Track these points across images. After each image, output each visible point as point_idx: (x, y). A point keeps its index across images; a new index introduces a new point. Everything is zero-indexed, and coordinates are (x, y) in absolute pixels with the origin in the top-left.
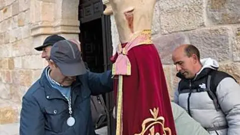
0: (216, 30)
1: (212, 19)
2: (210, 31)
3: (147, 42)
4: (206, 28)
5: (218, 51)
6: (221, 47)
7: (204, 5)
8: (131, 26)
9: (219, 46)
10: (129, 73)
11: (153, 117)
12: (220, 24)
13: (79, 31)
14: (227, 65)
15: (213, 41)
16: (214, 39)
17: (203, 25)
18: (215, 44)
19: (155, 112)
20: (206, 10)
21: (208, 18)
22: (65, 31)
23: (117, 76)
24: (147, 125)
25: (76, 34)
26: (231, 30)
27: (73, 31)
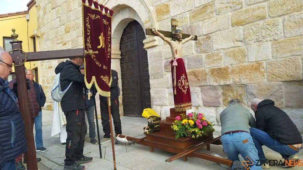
0: (198, 56)
1: (197, 51)
2: (196, 56)
3: (181, 58)
4: (194, 55)
5: (199, 64)
6: (200, 62)
7: (193, 45)
8: (176, 53)
9: (199, 62)
10: (177, 65)
11: (183, 76)
13: (120, 57)
14: (203, 69)
15: (197, 60)
16: (198, 59)
17: (193, 54)
18: (198, 61)
19: (184, 75)
20: (194, 47)
21: (195, 50)
22: (113, 57)
23: (174, 66)
24: (182, 78)
25: (119, 59)
26: (204, 55)
27: (117, 57)
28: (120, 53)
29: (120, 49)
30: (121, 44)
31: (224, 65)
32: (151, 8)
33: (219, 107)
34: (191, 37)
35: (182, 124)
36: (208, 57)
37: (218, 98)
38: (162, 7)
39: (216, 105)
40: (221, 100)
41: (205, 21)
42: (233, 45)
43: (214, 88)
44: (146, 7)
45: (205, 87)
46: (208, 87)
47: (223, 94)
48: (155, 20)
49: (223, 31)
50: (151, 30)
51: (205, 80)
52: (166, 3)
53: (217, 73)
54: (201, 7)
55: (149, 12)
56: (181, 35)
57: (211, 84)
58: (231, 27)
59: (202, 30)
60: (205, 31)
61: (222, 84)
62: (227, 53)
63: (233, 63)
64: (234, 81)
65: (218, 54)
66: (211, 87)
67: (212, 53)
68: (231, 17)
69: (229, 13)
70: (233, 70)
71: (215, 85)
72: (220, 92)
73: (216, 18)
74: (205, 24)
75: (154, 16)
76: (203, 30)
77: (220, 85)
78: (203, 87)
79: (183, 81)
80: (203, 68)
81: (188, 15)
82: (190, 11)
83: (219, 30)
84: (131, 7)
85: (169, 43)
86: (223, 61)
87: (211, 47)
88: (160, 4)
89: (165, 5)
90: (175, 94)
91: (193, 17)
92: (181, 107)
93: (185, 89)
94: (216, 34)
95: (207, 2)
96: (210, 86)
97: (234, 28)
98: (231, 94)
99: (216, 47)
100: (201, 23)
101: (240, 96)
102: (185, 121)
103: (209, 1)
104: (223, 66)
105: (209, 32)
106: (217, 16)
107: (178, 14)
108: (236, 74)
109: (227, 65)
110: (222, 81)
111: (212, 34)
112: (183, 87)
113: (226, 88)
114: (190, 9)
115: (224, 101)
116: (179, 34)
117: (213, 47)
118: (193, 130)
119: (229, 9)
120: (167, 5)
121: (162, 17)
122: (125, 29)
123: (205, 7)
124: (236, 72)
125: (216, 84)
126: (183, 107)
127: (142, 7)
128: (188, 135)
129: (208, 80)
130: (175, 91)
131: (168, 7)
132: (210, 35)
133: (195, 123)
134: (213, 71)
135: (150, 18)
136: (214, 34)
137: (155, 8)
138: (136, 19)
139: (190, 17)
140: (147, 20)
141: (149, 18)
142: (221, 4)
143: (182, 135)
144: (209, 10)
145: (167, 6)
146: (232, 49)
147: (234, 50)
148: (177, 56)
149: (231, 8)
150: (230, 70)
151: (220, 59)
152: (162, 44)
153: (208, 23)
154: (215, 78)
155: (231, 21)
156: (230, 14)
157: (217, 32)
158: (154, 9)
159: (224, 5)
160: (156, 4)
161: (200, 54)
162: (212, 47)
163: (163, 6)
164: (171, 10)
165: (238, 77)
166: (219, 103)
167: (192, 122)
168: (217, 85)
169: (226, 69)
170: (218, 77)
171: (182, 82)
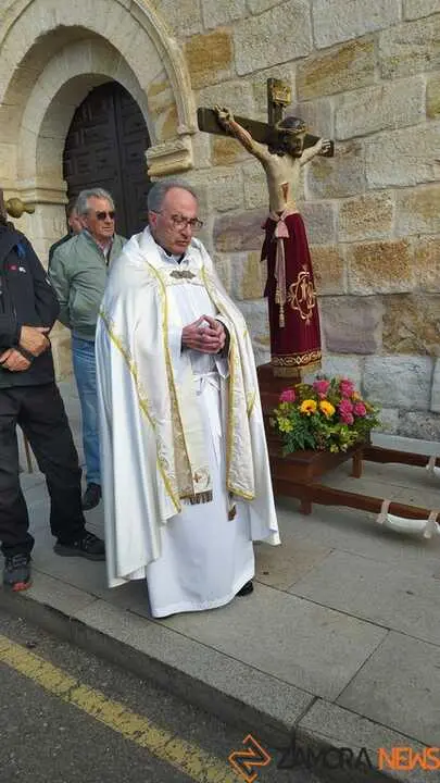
0: (320, 205)
1: (315, 190)
2: (313, 205)
8: (285, 196)
9: (321, 224)
10: (287, 236)
11: (303, 270)
12: (324, 197)
14: (331, 247)
17: (303, 198)
19: (305, 267)
20: (308, 180)
21: (310, 189)
22: (45, 199)
23: (279, 239)
24: (301, 276)
25: (62, 204)
26: (336, 205)
27: (57, 200)
28: (64, 185)
29: (66, 175)
30: (66, 156)
31: (396, 235)
32: (172, 42)
33: (370, 354)
34: (319, 145)
35: (302, 414)
36: (349, 209)
37: (370, 329)
38: (209, 41)
39: (364, 350)
40: (377, 336)
41: (346, 94)
42: (426, 175)
43: (360, 301)
44: (154, 37)
45: (335, 299)
46: (343, 299)
47: (385, 319)
48: (185, 84)
49: (400, 132)
50: (215, 113)
51: (337, 278)
52: (222, 30)
53: (373, 259)
54: (335, 50)
55: (165, 55)
56: (301, 137)
57: (354, 289)
58: (423, 118)
59: (335, 124)
60: (342, 129)
61: (384, 290)
62: (406, 199)
63: (423, 231)
64: (421, 284)
65: (379, 201)
66: (352, 299)
67: (362, 198)
68: (427, 88)
69: (422, 76)
70: (422, 251)
71: (364, 293)
72: (377, 313)
73: (380, 87)
74: (346, 106)
75: (183, 72)
76: (339, 126)
77: (378, 294)
78: (330, 299)
79: (303, 287)
80: (333, 244)
81: (293, 75)
82: (297, 59)
83: (390, 128)
84: (104, 35)
85: (265, 163)
86: (392, 225)
87: (359, 178)
88: (201, 31)
89: (218, 36)
90: (282, 325)
91: (310, 80)
92: (297, 365)
93: (306, 311)
94: (377, 139)
95: (353, 36)
96: (351, 295)
97: (433, 124)
98: (407, 319)
99: (374, 178)
100: (332, 102)
101: (434, 324)
102: (307, 405)
103: (361, 34)
104: (392, 240)
105: (356, 133)
106: (383, 81)
107: (260, 70)
108: (430, 262)
109: (403, 234)
110: (388, 284)
111: (366, 140)
112: (304, 305)
113: (395, 302)
114: (298, 55)
115: (385, 338)
116: (298, 133)
117: (366, 180)
118: (333, 430)
119: (422, 61)
120: (225, 37)
121: (208, 77)
122: (78, 111)
123: (347, 49)
124: (430, 258)
125: (367, 291)
126: (302, 364)
127: (142, 36)
128: (317, 444)
129: (345, 279)
130: (282, 317)
131: (227, 44)
132: (360, 140)
133: (337, 408)
134: (360, 254)
135: (168, 79)
136: (373, 137)
137: (183, 44)
138: (117, 77)
139: (298, 80)
140: (158, 82)
141: (163, 76)
142: (397, 45)
143: (302, 445)
144: (360, 61)
145: (225, 41)
146: (423, 188)
147: (428, 192)
148: (289, 207)
149: (428, 58)
150: (410, 252)
151: (386, 217)
152: (209, 164)
153: (356, 103)
154: (366, 274)
155: (428, 99)
156: (424, 78)
157: (383, 134)
158: (181, 47)
159: (409, 50)
160: (188, 32)
161: (324, 200)
162: (362, 180)
163: (212, 37)
164: (238, 55)
165: (435, 271)
166: (373, 343)
167: (329, 408)
168: (371, 293)
169: (400, 248)
170: (376, 270)
171: (300, 290)
